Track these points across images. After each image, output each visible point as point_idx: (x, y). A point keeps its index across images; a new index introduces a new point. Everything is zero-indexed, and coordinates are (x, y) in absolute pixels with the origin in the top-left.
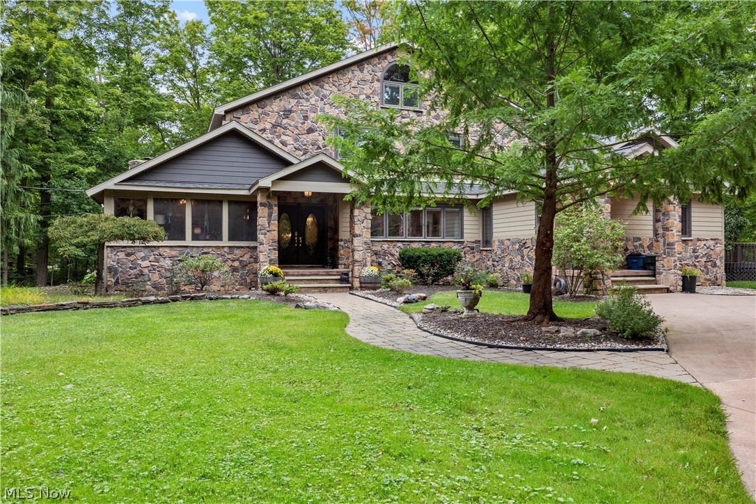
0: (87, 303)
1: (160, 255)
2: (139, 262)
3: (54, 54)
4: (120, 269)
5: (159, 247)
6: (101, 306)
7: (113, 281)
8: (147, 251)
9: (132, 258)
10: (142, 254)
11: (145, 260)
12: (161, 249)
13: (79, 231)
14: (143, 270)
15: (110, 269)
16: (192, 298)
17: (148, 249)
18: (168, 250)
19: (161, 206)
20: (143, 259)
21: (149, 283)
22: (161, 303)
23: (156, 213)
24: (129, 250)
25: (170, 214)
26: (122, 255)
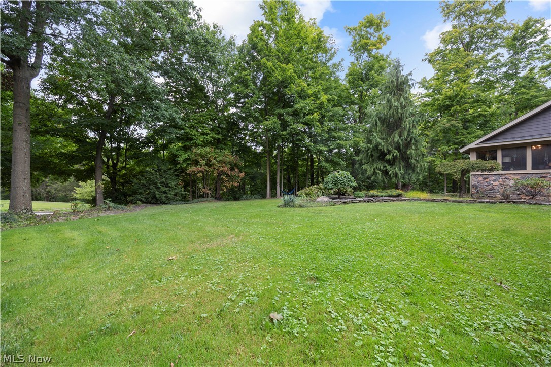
0: (447, 200)
1: (506, 179)
2: (492, 182)
3: (463, 92)
4: (480, 186)
5: (505, 174)
6: (454, 201)
7: (475, 191)
8: (497, 176)
9: (487, 180)
10: (494, 178)
11: (496, 181)
12: (507, 175)
13: (449, 168)
14: (494, 186)
15: (473, 186)
16: (515, 202)
17: (498, 176)
18: (512, 176)
19: (507, 152)
20: (494, 181)
21: (498, 193)
22: (491, 203)
23: (503, 156)
24: (485, 177)
25: (515, 156)
26: (480, 179)
